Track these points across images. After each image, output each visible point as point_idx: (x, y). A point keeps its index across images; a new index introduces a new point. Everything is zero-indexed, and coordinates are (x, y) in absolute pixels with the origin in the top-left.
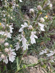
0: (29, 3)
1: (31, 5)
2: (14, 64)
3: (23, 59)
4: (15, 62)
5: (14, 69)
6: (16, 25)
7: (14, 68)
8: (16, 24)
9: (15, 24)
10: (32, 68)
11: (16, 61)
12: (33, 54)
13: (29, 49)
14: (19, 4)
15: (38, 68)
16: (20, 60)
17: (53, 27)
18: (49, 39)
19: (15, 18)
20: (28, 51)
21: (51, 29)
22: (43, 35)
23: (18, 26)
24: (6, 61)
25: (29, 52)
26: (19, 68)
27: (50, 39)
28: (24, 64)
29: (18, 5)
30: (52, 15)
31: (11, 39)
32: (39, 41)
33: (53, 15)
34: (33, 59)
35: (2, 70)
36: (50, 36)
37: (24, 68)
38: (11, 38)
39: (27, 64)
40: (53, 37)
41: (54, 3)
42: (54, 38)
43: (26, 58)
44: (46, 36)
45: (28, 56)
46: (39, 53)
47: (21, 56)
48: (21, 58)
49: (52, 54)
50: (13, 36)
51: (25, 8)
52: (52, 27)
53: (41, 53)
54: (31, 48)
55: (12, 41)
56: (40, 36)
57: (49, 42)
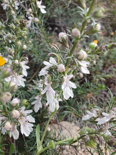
0: (61, 12)
1: (66, 16)
2: (32, 139)
3: (49, 129)
4: (33, 135)
5: (32, 151)
6: (35, 59)
7: (32, 148)
8: (34, 57)
9: (32, 56)
10: (67, 147)
11: (35, 132)
12: (69, 119)
13: (62, 107)
14: (40, 17)
15: (79, 148)
16: (44, 130)
17: (111, 62)
18: (102, 88)
19: (32, 45)
20: (60, 112)
21: (107, 66)
22: (90, 78)
23: (39, 60)
24: (15, 133)
25: (61, 115)
26: (40, 149)
27: (104, 86)
28: (51, 139)
29: (37, 20)
30: (110, 36)
31: (26, 89)
32: (82, 92)
33: (112, 36)
34: (70, 128)
35: (6, 152)
36: (104, 80)
37: (51, 147)
38: (24, 86)
39: (57, 139)
40: (111, 81)
41: (112, 9)
42: (115, 84)
43: (56, 126)
44: (96, 81)
45: (61, 123)
46: (82, 116)
47: (45, 123)
48: (45, 126)
49: (107, 118)
50: (29, 81)
51: (52, 24)
52: (109, 61)
53: (85, 116)
54: (66, 106)
55: (26, 92)
56: (85, 81)
57: (104, 92)
